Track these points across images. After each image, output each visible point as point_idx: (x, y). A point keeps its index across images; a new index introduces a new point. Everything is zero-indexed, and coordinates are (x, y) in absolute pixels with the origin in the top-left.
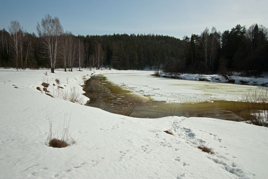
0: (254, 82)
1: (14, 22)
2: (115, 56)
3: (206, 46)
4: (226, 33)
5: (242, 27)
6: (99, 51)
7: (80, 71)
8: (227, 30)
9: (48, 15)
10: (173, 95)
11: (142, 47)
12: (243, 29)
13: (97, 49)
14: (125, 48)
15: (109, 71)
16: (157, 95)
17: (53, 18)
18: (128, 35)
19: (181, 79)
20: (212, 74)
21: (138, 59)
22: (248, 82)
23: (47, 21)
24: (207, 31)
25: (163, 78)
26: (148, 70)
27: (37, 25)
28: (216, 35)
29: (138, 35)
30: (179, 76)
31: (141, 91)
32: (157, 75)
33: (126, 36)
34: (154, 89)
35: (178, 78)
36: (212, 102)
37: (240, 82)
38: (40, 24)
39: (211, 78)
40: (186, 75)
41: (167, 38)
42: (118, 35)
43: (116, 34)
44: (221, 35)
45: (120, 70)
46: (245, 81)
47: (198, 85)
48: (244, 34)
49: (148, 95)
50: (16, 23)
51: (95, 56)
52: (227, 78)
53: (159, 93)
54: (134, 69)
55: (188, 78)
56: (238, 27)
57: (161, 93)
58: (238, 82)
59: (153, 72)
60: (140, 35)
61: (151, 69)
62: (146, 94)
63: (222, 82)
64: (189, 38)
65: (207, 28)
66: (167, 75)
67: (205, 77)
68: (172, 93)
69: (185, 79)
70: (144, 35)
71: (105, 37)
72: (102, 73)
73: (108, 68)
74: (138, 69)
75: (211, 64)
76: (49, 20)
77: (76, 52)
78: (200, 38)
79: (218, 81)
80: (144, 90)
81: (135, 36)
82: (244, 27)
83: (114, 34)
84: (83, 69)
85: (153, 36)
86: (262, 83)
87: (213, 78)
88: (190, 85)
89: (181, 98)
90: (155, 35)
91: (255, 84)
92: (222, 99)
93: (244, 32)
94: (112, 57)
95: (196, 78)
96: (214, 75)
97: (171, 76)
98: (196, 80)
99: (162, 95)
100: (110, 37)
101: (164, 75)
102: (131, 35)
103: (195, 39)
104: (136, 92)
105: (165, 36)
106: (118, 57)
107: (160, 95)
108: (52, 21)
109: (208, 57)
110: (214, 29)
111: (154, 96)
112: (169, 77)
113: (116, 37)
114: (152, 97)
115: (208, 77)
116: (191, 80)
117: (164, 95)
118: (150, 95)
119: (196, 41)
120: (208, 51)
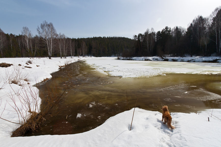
0: (182, 60)
1: (25, 28)
2: (94, 49)
3: (148, 40)
4: (159, 32)
5: (169, 28)
6: (84, 46)
7: (71, 58)
8: (159, 31)
9: (45, 21)
10: (128, 70)
11: (110, 44)
12: (169, 29)
13: (83, 45)
14: (100, 44)
15: (90, 57)
16: (115, 71)
17: (48, 23)
18: (101, 37)
19: (133, 60)
20: (153, 56)
21: (107, 51)
22: (178, 60)
23: (44, 25)
24: (148, 30)
25: (122, 60)
26: (113, 57)
27: (37, 28)
28: (153, 34)
29: (107, 37)
30: (131, 58)
31: (104, 68)
32: (119, 59)
33: (100, 38)
34: (114, 66)
35: (131, 60)
36: (165, 75)
37: (172, 60)
38: (40, 27)
39: (152, 58)
40: (136, 57)
41: (124, 38)
42: (96, 37)
43: (95, 37)
44: (156, 34)
45: (97, 57)
46: (175, 59)
47: (146, 63)
48: (170, 32)
49: (108, 71)
50: (26, 28)
51: (81, 49)
52: (163, 58)
53: (117, 69)
54: (105, 56)
55: (137, 59)
56: (167, 28)
57: (119, 69)
58: (171, 60)
59: (116, 58)
60: (108, 37)
61: (115, 56)
62: (106, 70)
63: (160, 61)
64: (137, 36)
65: (148, 29)
66: (124, 58)
67: (148, 58)
68: (128, 69)
69: (136, 60)
70: (111, 37)
71: (88, 39)
72: (86, 59)
73: (90, 56)
74: (108, 56)
75: (151, 50)
76: (46, 25)
77: (68, 46)
78: (143, 35)
79: (157, 60)
80: (106, 67)
81: (106, 38)
82: (170, 28)
83: (94, 37)
84: (74, 57)
85: (116, 38)
86: (187, 60)
87: (153, 59)
88: (140, 63)
89: (136, 73)
90: (117, 37)
91: (182, 61)
92: (171, 72)
93: (170, 31)
94: (92, 49)
95: (143, 59)
96: (154, 57)
97: (127, 59)
98: (143, 60)
99: (119, 70)
100: (91, 38)
101: (122, 58)
102: (103, 37)
103: (140, 36)
104: (100, 69)
105: (123, 37)
106: (95, 50)
107: (118, 71)
108: (48, 25)
109: (149, 46)
110: (152, 29)
111: (112, 72)
112: (126, 60)
113: (95, 39)
114: (110, 73)
115: (150, 58)
116: (139, 60)
117: (122, 70)
118: (109, 71)
119: (141, 38)
120: (149, 43)
